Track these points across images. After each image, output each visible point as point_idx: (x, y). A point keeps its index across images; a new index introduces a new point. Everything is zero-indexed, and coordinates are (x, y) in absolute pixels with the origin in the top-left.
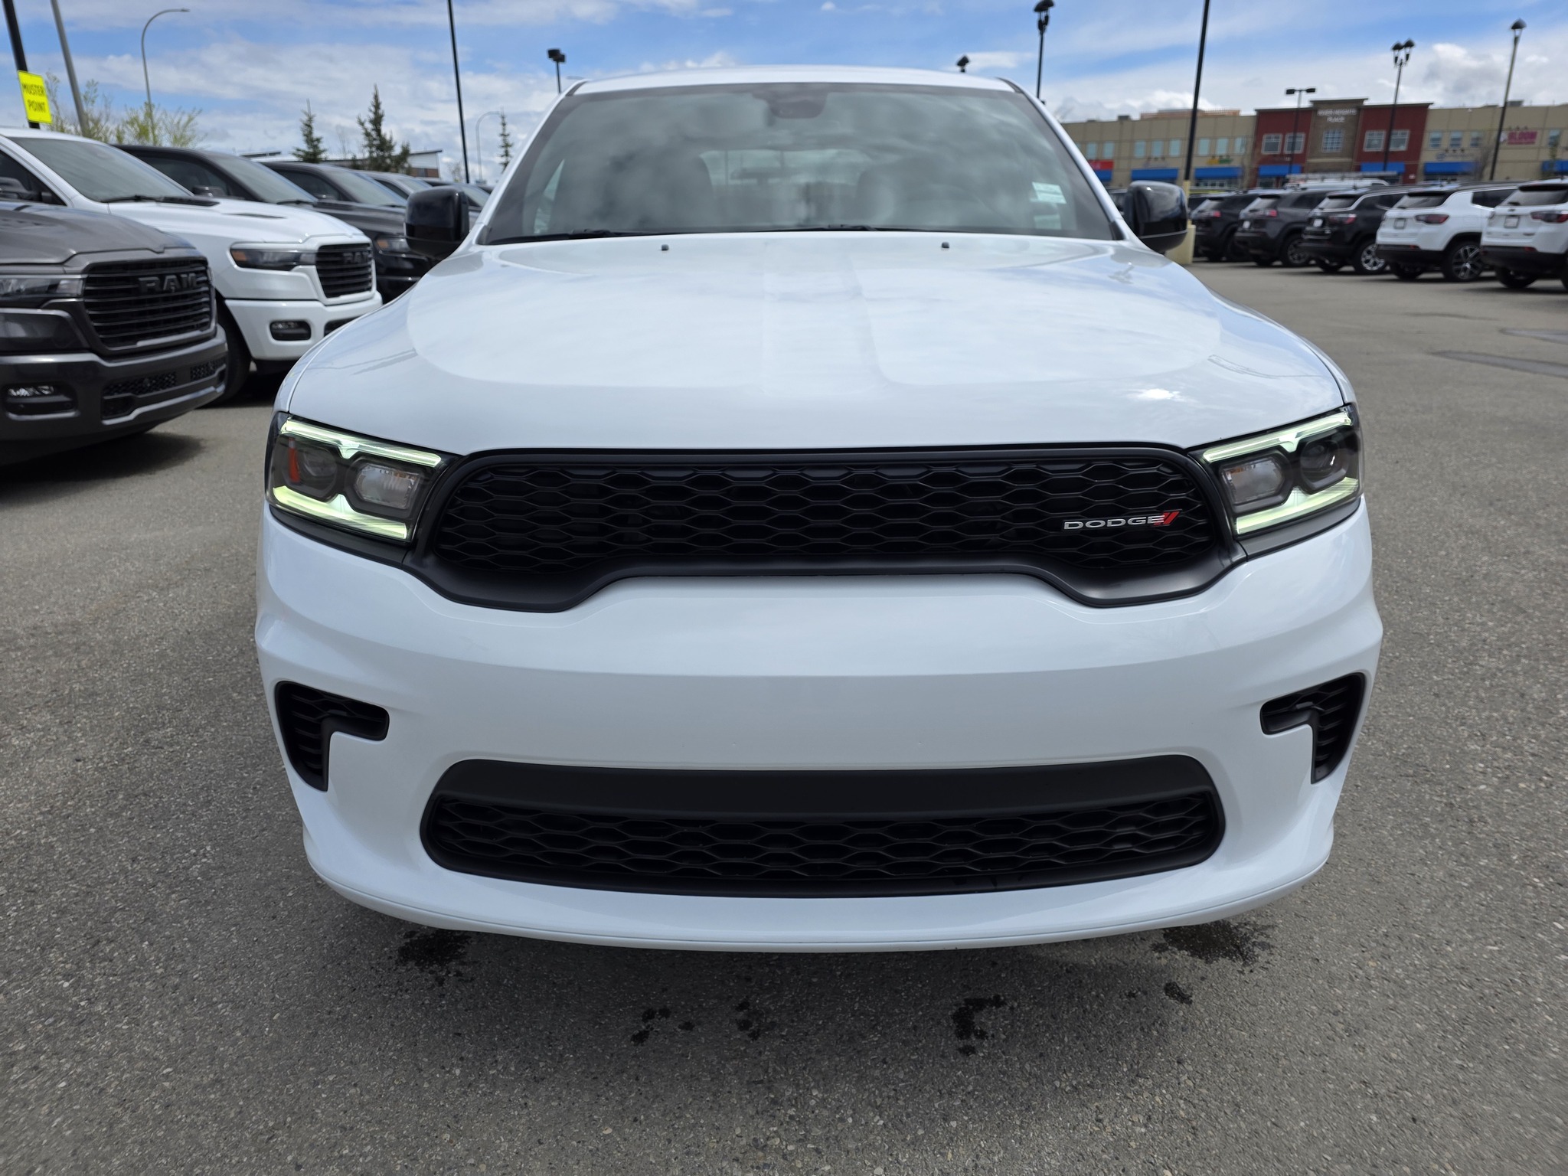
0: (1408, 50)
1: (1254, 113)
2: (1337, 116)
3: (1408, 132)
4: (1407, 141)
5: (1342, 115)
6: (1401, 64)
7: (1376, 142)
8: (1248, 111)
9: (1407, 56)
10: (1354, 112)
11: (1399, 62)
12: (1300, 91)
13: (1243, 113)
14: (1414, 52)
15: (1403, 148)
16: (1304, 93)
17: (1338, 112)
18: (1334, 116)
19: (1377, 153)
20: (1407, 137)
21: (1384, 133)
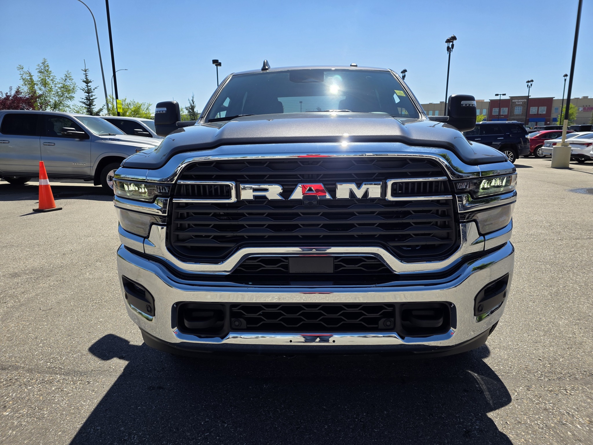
0: (531, 82)
1: (490, 101)
2: (520, 102)
3: (546, 107)
4: (546, 111)
5: (521, 102)
6: (529, 87)
7: (534, 111)
8: (487, 100)
9: (531, 85)
10: (526, 100)
11: (529, 86)
12: (500, 95)
13: (485, 101)
14: (533, 83)
15: (544, 113)
16: (501, 95)
17: (519, 101)
18: (518, 102)
19: (535, 114)
20: (546, 109)
21: (537, 107)
